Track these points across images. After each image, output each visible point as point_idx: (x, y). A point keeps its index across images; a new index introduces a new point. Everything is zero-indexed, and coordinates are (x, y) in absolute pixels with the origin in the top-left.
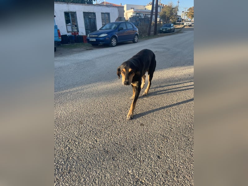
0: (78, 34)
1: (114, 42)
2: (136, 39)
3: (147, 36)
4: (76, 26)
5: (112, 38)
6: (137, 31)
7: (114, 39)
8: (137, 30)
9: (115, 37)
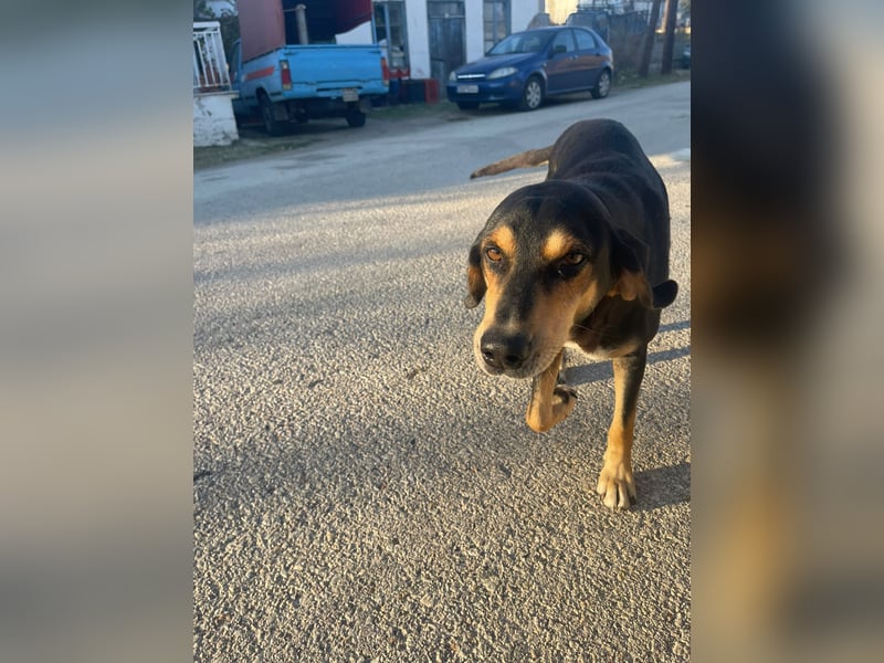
0: (408, 74)
1: (534, 95)
2: (604, 85)
3: (635, 76)
4: (402, 49)
5: (528, 83)
6: (607, 59)
7: (534, 84)
8: (610, 53)
9: (538, 77)
